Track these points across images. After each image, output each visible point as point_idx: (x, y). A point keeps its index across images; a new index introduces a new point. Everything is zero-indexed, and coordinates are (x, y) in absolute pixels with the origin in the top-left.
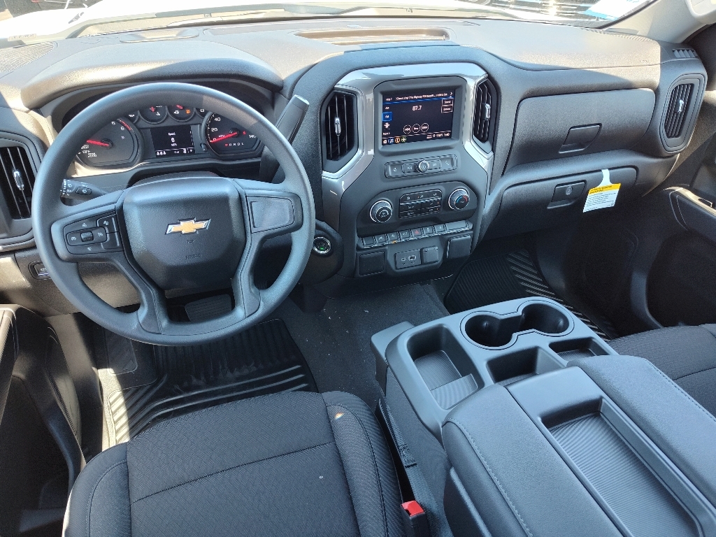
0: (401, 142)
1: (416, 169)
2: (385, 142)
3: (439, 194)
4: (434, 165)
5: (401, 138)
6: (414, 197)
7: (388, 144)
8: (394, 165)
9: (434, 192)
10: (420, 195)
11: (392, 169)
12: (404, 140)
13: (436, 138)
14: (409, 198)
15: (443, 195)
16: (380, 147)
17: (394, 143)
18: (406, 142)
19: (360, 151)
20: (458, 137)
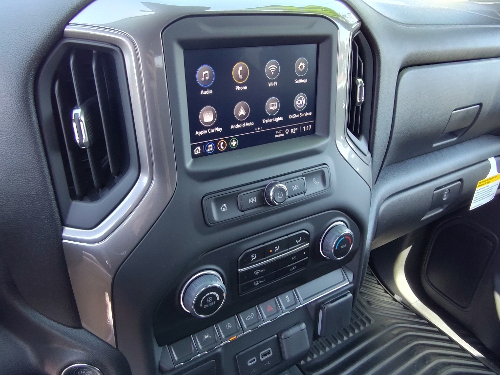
0: (229, 149)
1: (263, 199)
2: (197, 151)
3: (305, 238)
4: (296, 188)
5: (228, 141)
6: (263, 252)
7: (204, 154)
8: (221, 198)
9: (297, 237)
10: (272, 246)
11: (218, 207)
12: (234, 143)
13: (290, 136)
14: (254, 257)
15: (312, 237)
16: (189, 163)
17: (216, 151)
18: (240, 147)
19: (144, 180)
20: (327, 132)
